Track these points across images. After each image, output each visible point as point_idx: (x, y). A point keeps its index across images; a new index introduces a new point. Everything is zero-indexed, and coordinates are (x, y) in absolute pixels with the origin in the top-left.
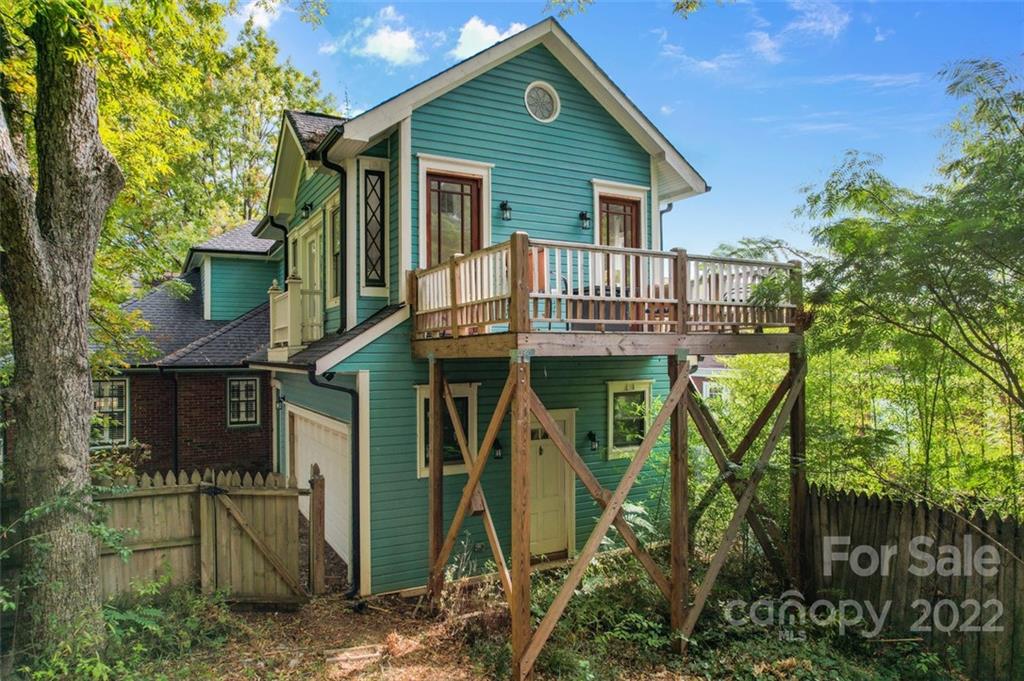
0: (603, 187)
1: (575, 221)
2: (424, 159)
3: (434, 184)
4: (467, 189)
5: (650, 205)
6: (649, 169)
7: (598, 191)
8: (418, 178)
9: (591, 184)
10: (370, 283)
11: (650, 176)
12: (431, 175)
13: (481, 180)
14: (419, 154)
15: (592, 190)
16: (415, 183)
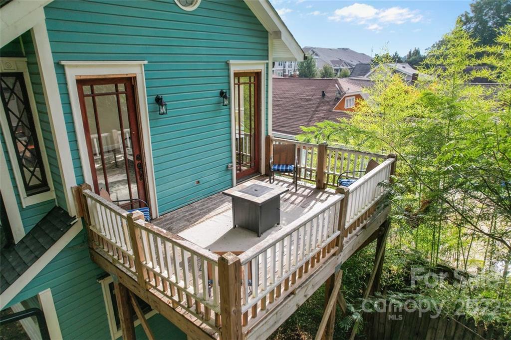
0: (237, 66)
1: (217, 99)
2: (70, 66)
3: (87, 89)
4: (122, 88)
5: (267, 74)
6: (267, 44)
7: (233, 69)
8: (67, 89)
9: (228, 64)
10: (31, 190)
11: (268, 50)
12: (81, 82)
13: (135, 78)
14: (63, 63)
15: (229, 70)
16: (65, 94)
